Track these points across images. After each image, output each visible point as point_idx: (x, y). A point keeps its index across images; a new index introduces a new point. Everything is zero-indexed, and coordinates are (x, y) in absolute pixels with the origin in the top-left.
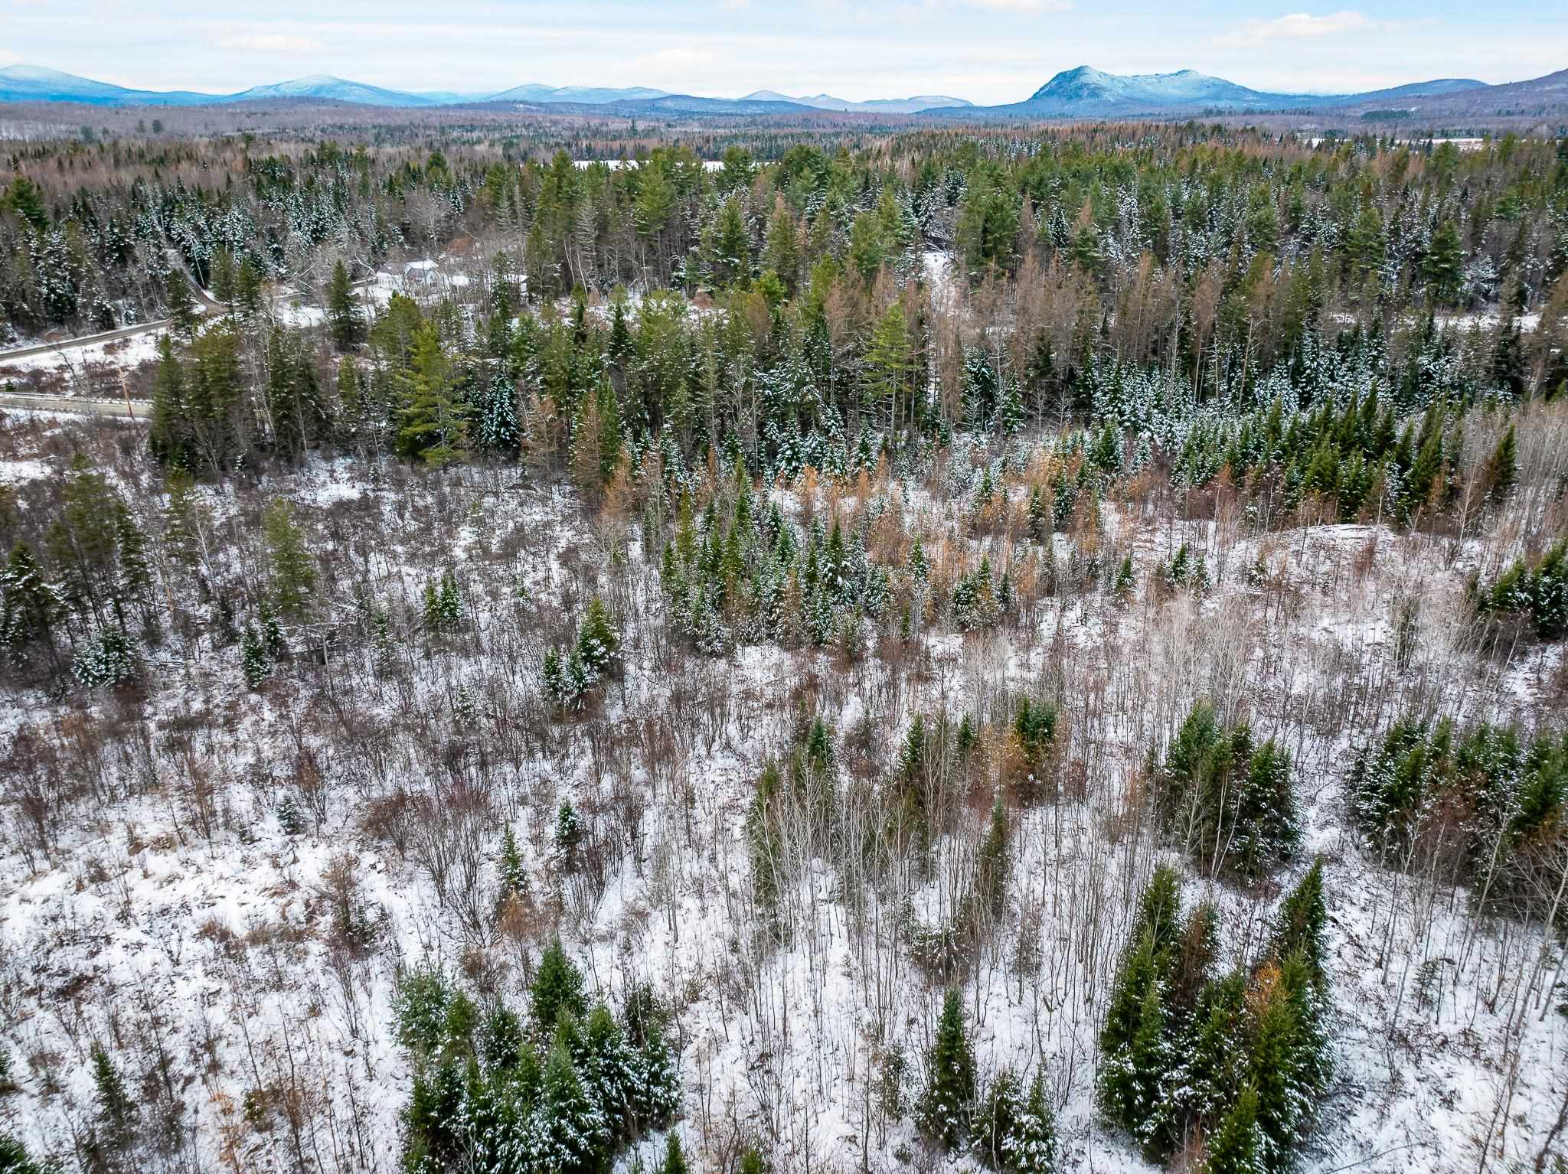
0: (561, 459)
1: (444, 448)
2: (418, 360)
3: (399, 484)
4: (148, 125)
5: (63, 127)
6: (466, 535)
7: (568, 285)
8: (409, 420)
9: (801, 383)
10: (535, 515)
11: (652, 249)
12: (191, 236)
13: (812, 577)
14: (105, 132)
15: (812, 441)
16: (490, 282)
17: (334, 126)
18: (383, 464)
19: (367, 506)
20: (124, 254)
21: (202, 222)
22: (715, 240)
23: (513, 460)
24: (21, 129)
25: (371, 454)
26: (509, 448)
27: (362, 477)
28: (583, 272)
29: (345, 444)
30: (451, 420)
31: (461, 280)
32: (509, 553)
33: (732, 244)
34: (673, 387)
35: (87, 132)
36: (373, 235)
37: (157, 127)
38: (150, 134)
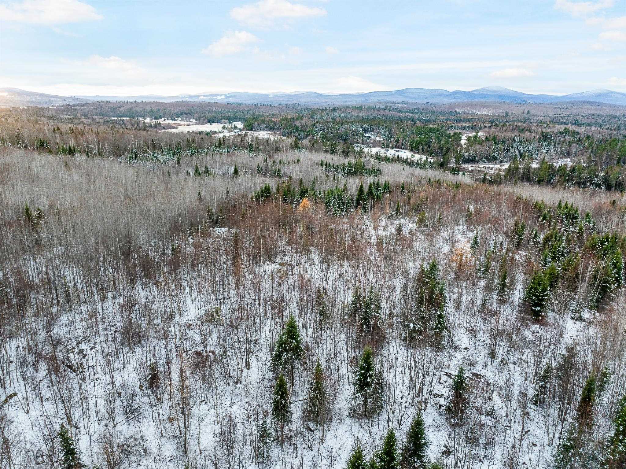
1: (544, 182)
4: (526, 111)
5: (500, 111)
12: (522, 149)
14: (512, 113)
20: (508, 150)
21: (525, 146)
24: (489, 111)
25: (533, 182)
35: (507, 113)
37: (528, 113)
38: (525, 115)
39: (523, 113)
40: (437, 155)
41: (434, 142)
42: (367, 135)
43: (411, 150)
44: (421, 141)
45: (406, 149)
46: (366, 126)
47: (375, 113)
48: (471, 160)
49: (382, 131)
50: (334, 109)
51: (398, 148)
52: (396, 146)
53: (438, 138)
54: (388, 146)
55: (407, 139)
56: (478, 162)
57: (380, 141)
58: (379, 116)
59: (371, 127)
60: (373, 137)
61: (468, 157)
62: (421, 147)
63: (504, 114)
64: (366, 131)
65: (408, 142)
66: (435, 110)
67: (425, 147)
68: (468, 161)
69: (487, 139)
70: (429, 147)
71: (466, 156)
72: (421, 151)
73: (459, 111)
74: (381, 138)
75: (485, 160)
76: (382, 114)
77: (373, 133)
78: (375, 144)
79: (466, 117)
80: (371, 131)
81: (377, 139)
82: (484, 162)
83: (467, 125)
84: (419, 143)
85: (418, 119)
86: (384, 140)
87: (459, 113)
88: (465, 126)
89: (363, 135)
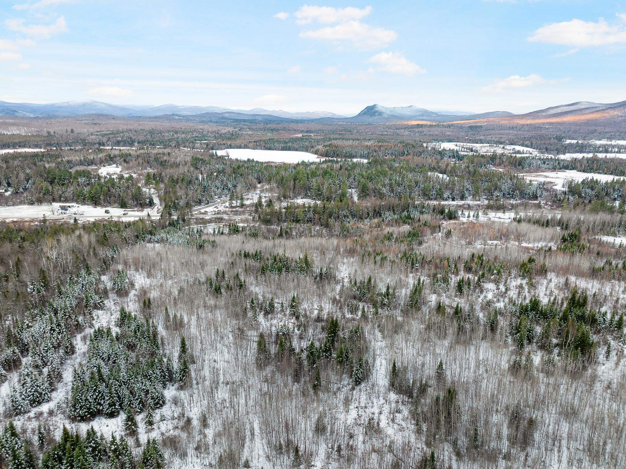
1: (302, 221)
14: (54, 132)
15: (349, 219)
17: (128, 130)
22: (316, 189)
26: (310, 221)
28: (291, 194)
30: (303, 218)
33: (319, 190)
35: (49, 133)
39: (67, 132)
43: (81, 202)
44: (98, 191)
63: (46, 134)
84: (96, 194)
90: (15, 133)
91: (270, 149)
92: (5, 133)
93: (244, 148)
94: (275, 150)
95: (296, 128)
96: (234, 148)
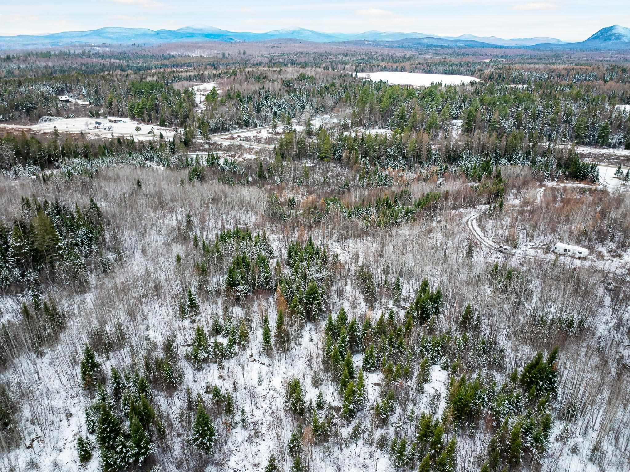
0: (348, 163)
1: (328, 159)
2: (325, 142)
3: (319, 164)
4: (242, 51)
5: (216, 52)
6: (330, 173)
7: (361, 124)
8: (322, 153)
9: (395, 152)
10: (342, 171)
11: (382, 116)
13: (381, 182)
14: (229, 54)
15: (395, 162)
16: (342, 122)
17: (299, 52)
18: (316, 161)
19: (313, 167)
20: (259, 110)
22: (398, 115)
23: (340, 163)
24: (204, 53)
25: (314, 159)
26: (339, 160)
27: (313, 163)
28: (365, 121)
29: (310, 157)
30: (330, 154)
31: (335, 121)
32: (337, 176)
33: (402, 117)
34: (370, 151)
35: (224, 54)
36: (315, 108)
38: (242, 55)
39: (240, 54)
40: (171, 124)
41: (164, 106)
42: (64, 98)
43: (133, 118)
44: (144, 105)
45: (126, 116)
46: (59, 85)
47: (69, 62)
48: (219, 128)
49: (85, 91)
50: (8, 58)
51: (113, 115)
52: (109, 113)
53: (166, 99)
54: (98, 115)
55: (124, 103)
56: (227, 129)
57: (84, 106)
58: (76, 66)
59: (66, 85)
60: (73, 101)
61: (214, 125)
62: (146, 113)
63: (221, 56)
64: (60, 92)
65: (126, 105)
66: (144, 53)
67: (153, 114)
68: (216, 130)
69: (229, 96)
70: (157, 112)
71: (212, 123)
72: (147, 118)
73: (172, 54)
74: (84, 101)
75: (236, 126)
76: (80, 63)
77: (71, 94)
78: (77, 112)
79: (182, 62)
80: (69, 92)
81: (80, 102)
82: (235, 129)
83: (193, 74)
84: (142, 108)
85: (128, 66)
86: (90, 104)
87: (173, 56)
88: (190, 75)
89: (56, 99)
90: (199, 55)
91: (429, 72)
92: (192, 55)
93: (401, 71)
94: (436, 73)
95: (489, 53)
96: (389, 70)
